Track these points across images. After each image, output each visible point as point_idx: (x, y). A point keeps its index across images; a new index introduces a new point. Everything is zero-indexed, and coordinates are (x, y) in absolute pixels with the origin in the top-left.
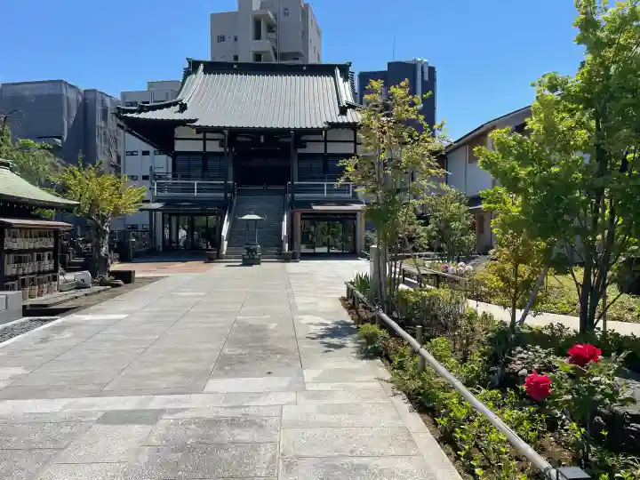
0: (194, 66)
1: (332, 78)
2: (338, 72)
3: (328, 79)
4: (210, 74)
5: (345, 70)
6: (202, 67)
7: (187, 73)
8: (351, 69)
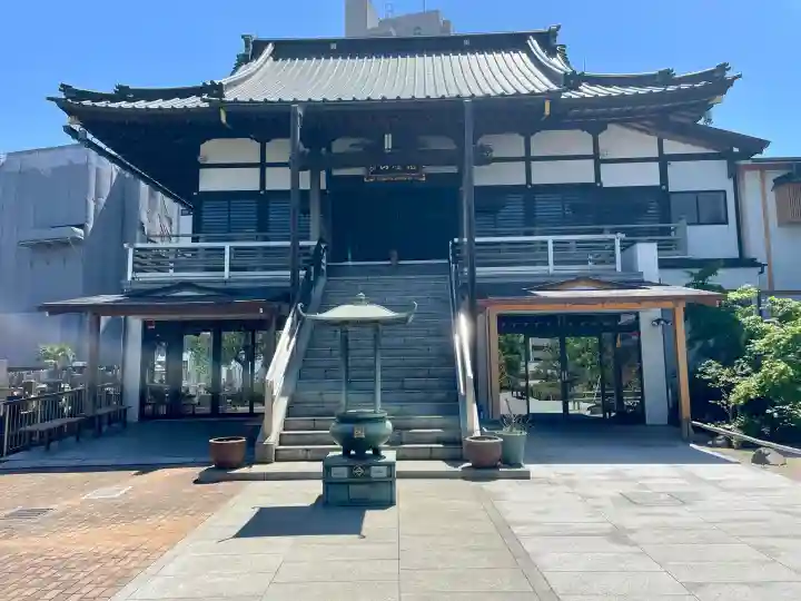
0: (256, 48)
1: (524, 56)
2: (534, 44)
3: (516, 56)
4: (285, 59)
5: (547, 40)
6: (270, 48)
7: (244, 60)
8: (559, 41)
